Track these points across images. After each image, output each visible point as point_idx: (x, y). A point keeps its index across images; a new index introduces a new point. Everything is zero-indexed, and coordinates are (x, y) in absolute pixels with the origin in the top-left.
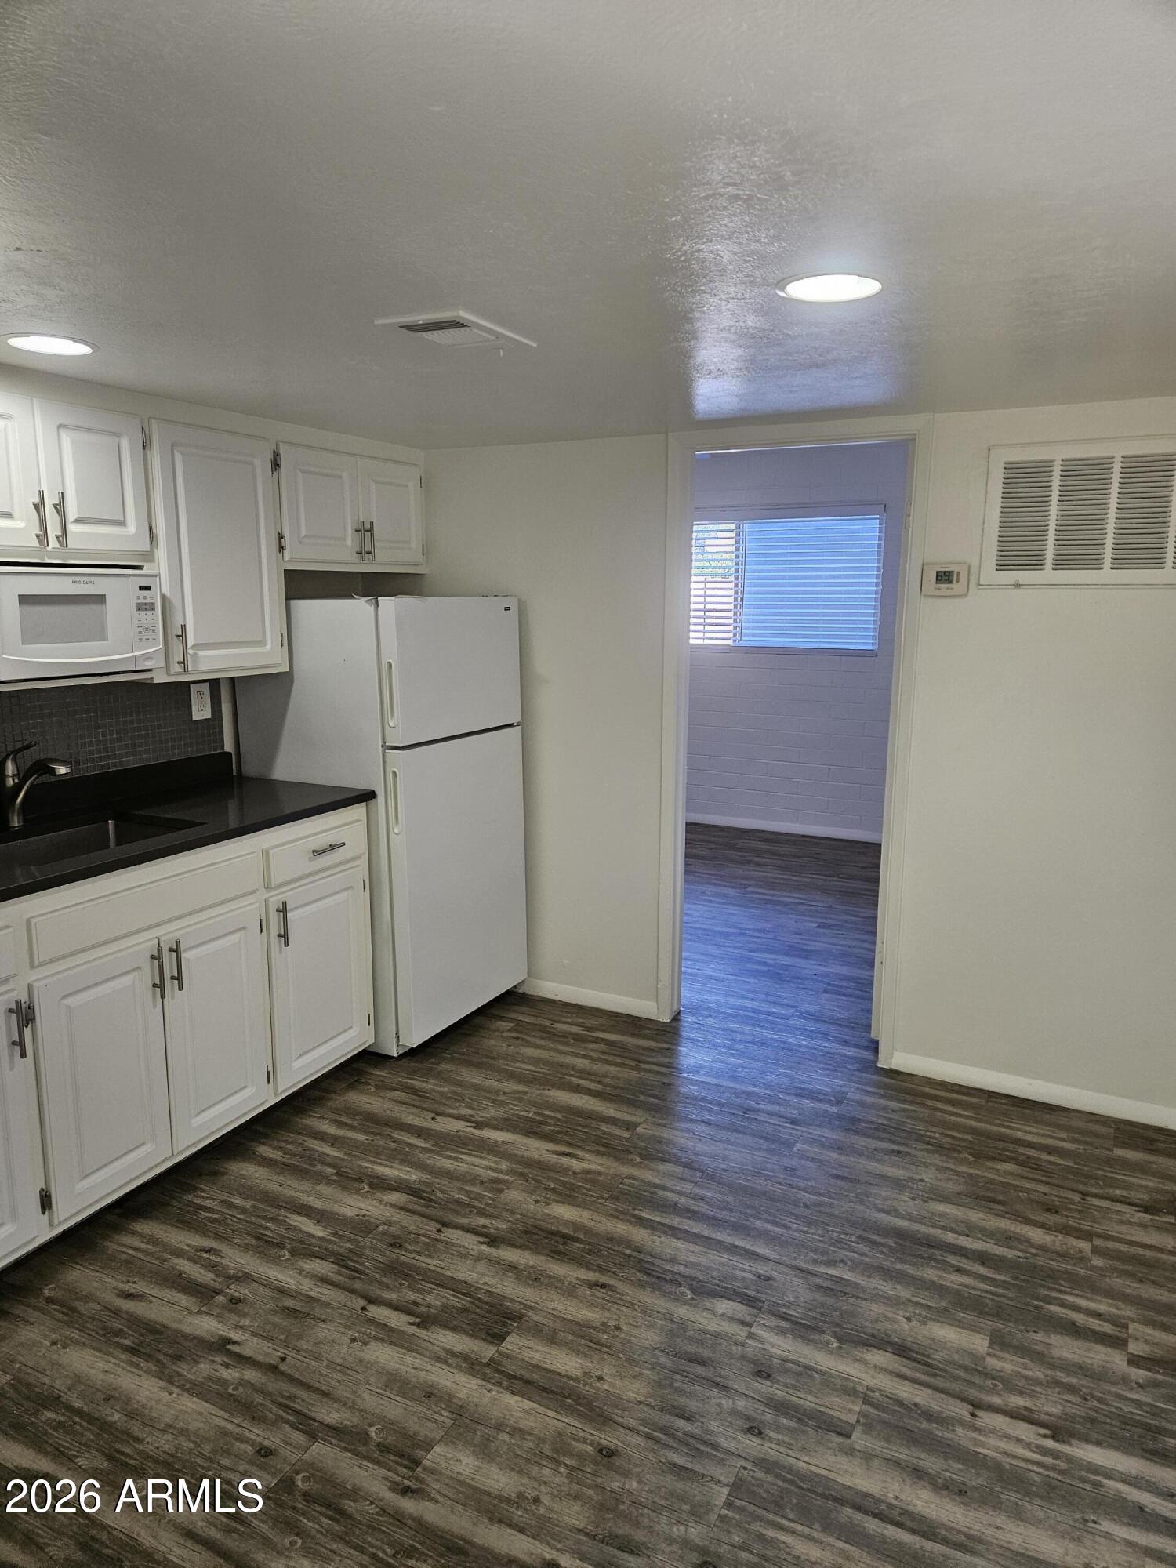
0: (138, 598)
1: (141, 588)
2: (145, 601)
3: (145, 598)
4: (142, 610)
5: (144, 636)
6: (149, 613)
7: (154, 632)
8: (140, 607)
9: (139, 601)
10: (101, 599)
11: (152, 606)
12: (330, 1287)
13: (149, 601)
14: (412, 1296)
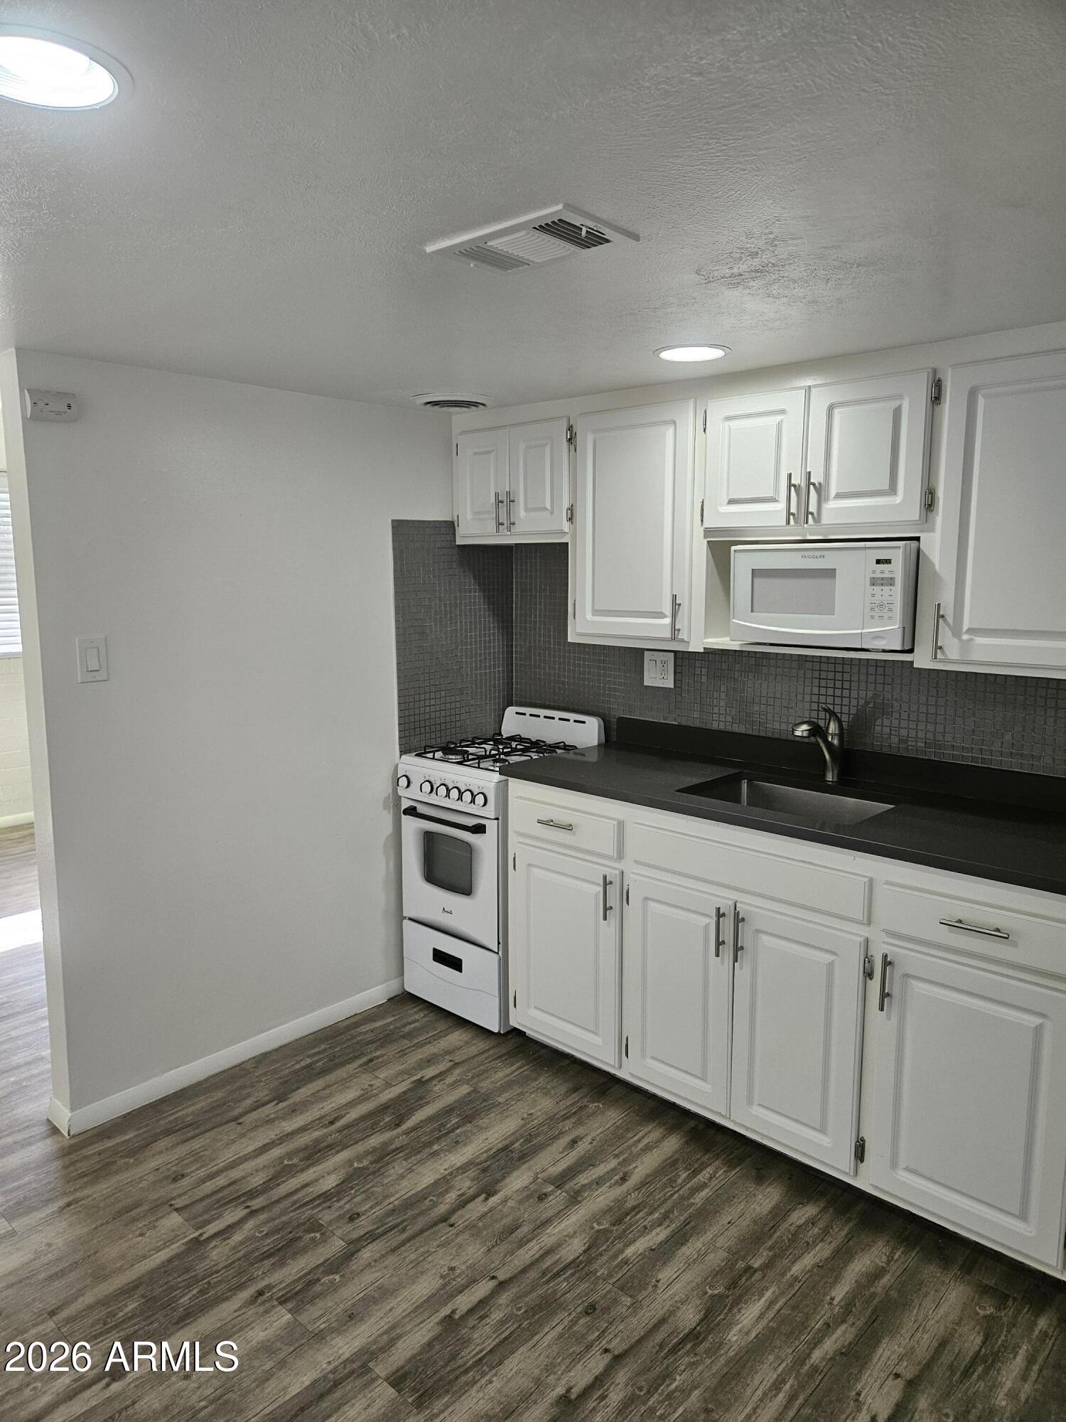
0: (874, 572)
1: (878, 562)
2: (882, 576)
3: (882, 572)
4: (878, 585)
5: (877, 613)
6: (886, 588)
7: (890, 610)
8: (874, 582)
9: (874, 576)
10: (830, 573)
11: (891, 582)
12: (537, 1256)
13: (887, 575)
14: (496, 1316)
